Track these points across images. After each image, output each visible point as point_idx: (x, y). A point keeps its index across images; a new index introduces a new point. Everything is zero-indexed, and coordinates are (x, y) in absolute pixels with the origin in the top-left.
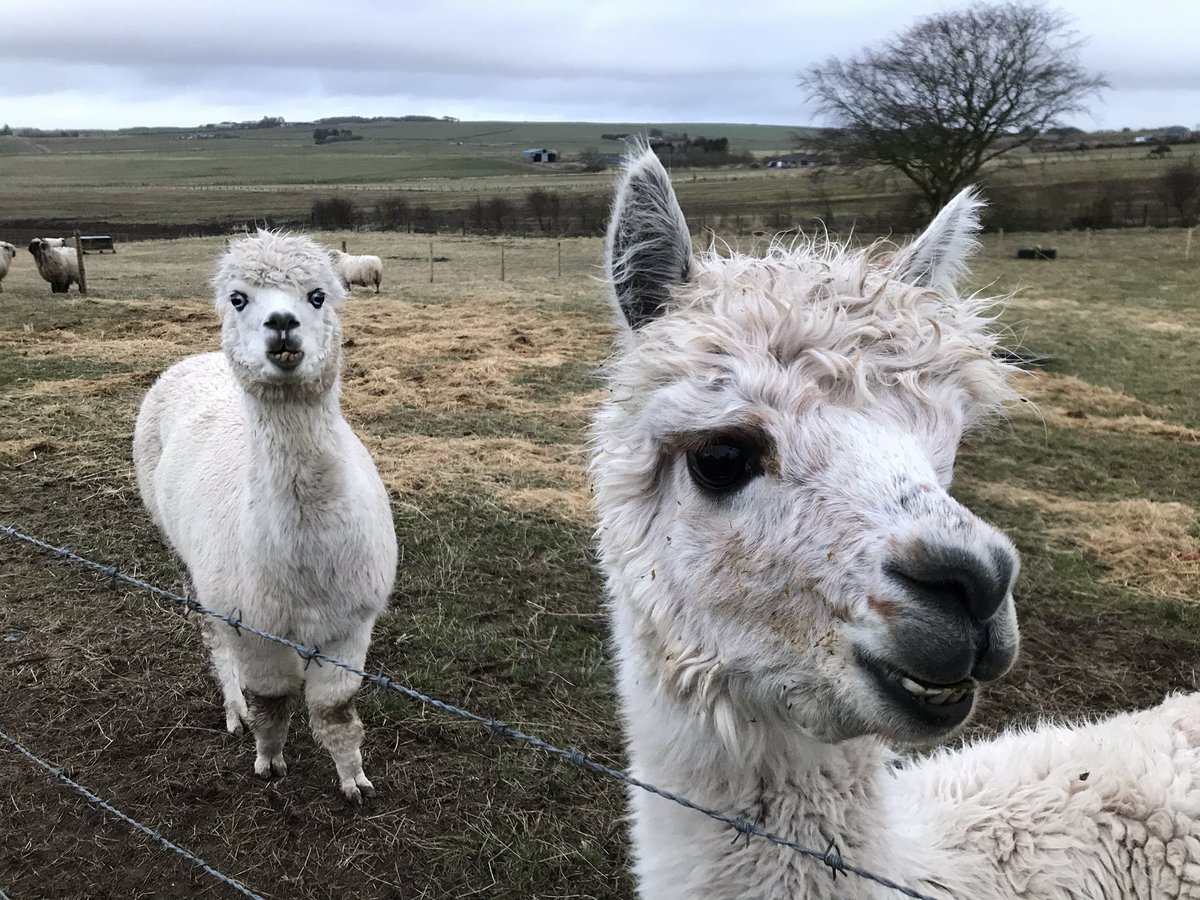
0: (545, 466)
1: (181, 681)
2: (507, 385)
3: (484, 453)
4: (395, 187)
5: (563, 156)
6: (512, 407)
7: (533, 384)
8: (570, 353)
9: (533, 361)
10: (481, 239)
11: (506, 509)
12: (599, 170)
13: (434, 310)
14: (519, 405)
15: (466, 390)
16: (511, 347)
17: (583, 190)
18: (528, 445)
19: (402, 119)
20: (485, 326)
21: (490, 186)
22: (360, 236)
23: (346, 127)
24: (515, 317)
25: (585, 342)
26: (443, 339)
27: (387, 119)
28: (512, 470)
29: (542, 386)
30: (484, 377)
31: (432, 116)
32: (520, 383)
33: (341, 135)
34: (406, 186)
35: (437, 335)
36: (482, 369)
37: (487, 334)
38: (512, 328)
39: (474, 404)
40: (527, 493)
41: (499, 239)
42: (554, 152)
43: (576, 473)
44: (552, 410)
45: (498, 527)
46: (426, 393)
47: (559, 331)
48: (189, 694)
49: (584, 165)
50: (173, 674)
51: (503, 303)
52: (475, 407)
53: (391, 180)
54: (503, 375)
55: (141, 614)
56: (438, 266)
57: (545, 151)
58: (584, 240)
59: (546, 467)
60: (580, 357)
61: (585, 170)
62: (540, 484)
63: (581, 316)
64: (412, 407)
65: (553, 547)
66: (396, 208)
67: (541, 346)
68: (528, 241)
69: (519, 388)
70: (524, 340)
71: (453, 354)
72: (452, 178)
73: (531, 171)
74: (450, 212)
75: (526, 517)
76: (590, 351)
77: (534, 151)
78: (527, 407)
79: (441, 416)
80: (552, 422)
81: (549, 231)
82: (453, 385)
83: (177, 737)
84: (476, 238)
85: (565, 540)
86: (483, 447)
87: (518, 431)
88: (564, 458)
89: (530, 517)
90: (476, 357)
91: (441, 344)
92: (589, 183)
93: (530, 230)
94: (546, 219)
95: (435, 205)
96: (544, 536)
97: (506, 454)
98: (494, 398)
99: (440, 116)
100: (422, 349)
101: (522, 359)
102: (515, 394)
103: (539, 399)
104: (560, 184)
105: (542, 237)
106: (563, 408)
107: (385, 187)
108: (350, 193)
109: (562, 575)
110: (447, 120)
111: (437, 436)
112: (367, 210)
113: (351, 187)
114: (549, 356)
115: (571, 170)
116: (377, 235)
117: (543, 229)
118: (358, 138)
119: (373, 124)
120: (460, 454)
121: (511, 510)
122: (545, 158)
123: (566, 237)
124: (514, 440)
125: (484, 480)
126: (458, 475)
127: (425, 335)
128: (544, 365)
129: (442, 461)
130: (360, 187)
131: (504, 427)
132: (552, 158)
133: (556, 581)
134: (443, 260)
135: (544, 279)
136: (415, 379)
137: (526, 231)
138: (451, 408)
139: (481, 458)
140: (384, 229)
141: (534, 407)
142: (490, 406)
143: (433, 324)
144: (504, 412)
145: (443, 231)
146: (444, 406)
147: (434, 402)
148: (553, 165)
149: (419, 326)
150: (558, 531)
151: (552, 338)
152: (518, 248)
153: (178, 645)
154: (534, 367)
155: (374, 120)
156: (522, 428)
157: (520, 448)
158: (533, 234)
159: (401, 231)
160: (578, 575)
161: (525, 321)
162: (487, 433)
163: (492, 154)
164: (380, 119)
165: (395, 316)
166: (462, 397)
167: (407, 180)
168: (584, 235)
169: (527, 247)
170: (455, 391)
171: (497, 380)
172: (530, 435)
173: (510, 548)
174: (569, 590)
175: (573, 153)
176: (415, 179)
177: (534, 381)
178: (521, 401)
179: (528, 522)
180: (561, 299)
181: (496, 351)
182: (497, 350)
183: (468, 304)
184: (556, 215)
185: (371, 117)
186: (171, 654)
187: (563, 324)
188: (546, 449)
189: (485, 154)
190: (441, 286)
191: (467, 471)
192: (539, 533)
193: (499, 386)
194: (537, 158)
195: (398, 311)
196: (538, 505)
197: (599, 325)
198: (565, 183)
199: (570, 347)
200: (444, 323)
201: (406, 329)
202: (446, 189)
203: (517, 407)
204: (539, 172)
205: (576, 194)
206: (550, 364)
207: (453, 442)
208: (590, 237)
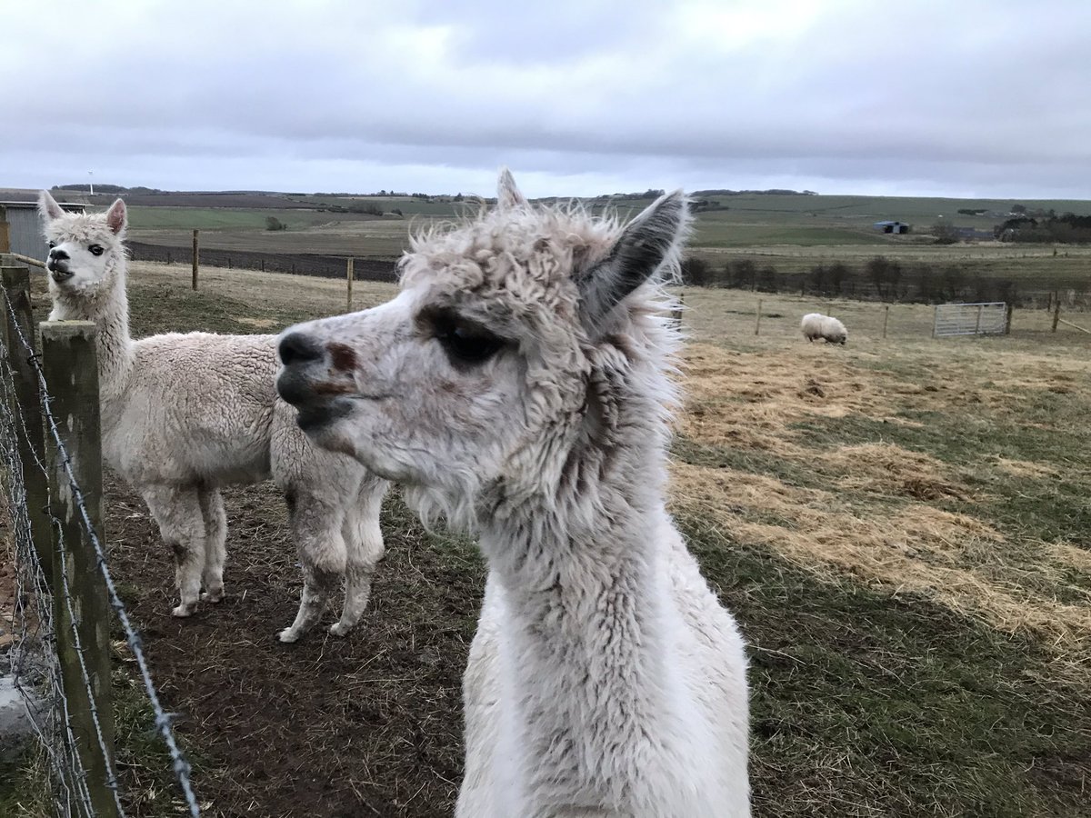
0: (782, 506)
1: (397, 624)
2: (782, 429)
3: (730, 485)
4: (750, 251)
5: (915, 229)
6: (777, 449)
7: (805, 431)
8: (858, 407)
9: (817, 410)
10: (818, 300)
11: (729, 538)
12: (950, 242)
13: (746, 358)
14: (783, 447)
15: (737, 427)
16: (800, 395)
17: (930, 260)
18: (777, 484)
19: (765, 193)
20: (785, 375)
21: (836, 254)
22: (708, 291)
23: (716, 199)
24: (819, 370)
25: (878, 399)
26: (741, 383)
27: (752, 192)
28: (749, 504)
29: (814, 433)
30: (761, 419)
31: (793, 190)
32: (794, 428)
33: (710, 206)
34: (759, 251)
35: (736, 379)
36: (761, 412)
37: (784, 382)
38: (810, 379)
39: (740, 441)
40: (754, 527)
41: (836, 301)
42: (907, 224)
43: (812, 516)
44: (814, 456)
45: (714, 552)
46: (700, 426)
47: (857, 387)
48: (398, 635)
49: (936, 238)
50: (394, 617)
51: (815, 357)
52: (740, 444)
53: (748, 245)
54: (781, 419)
55: (395, 566)
56: (769, 321)
57: (897, 224)
58: (920, 307)
59: (784, 506)
60: (866, 411)
61: (937, 242)
62: (773, 520)
63: (888, 375)
64: (683, 436)
65: (759, 581)
66: (745, 269)
67: (831, 398)
68: (863, 304)
69: (792, 433)
70: (816, 391)
71: (744, 397)
72: (803, 245)
73: (881, 242)
74: (794, 275)
75: (745, 549)
76: (879, 408)
77: (886, 223)
78: (791, 450)
79: (706, 448)
80: (810, 467)
81: (887, 296)
82: (729, 422)
83: (373, 667)
84: (813, 299)
85: (774, 576)
86: (732, 480)
87: (772, 470)
88: (808, 501)
89: (748, 549)
90: (763, 401)
91: (734, 386)
92: (937, 254)
93: (867, 295)
94: (885, 285)
95: (781, 268)
96: (754, 569)
97: (750, 489)
98: (762, 438)
99: (800, 190)
100: (715, 390)
101: (807, 407)
102: (786, 437)
103: (805, 444)
104: (906, 254)
105: (877, 301)
106: (826, 455)
107: (741, 251)
108: (709, 255)
109: (759, 608)
110: (806, 194)
111: (696, 464)
112: (718, 270)
113: (710, 250)
114: (834, 407)
115: (923, 241)
116: (724, 291)
117: (880, 294)
118: (725, 209)
119: (739, 197)
120: (708, 482)
121: (733, 540)
122: (896, 229)
123: (902, 303)
124: (763, 478)
125: (719, 509)
126: (698, 501)
127: (725, 378)
128: (825, 415)
129: (689, 486)
130: (718, 250)
131: (759, 466)
132: (903, 230)
133: (750, 612)
134: (777, 316)
135: (867, 339)
136: (696, 413)
137: (864, 295)
138: (718, 442)
139: (727, 489)
140: (729, 287)
141: (800, 451)
142: (755, 445)
143: (736, 369)
144: (766, 452)
145: (784, 291)
146: (711, 439)
147: (705, 435)
148: (903, 237)
149: (723, 370)
150: (770, 567)
151: (847, 391)
152: (851, 310)
153: (409, 596)
154: (816, 416)
155: (742, 193)
156: (778, 470)
157: (765, 485)
158: (870, 298)
159: (745, 289)
160: (773, 611)
161: (828, 374)
162: (740, 467)
163: (844, 225)
164: (747, 192)
165: (707, 360)
166: (732, 434)
167: (762, 245)
168: (922, 303)
169: (860, 309)
170: (728, 428)
171: (772, 422)
172: (782, 476)
173: (717, 573)
174: (760, 623)
175: (927, 227)
176: (769, 245)
177: (810, 429)
178: (789, 444)
179: (746, 553)
180: (875, 358)
181: (783, 398)
182: (786, 396)
183: (781, 355)
184: (895, 282)
185: (738, 191)
186: (401, 601)
187: (863, 380)
188: (791, 490)
189: (839, 224)
190: (764, 339)
191: (708, 498)
192: (751, 565)
193: (774, 428)
194: (889, 229)
195: (711, 356)
196: (761, 540)
197: (902, 384)
198: (912, 254)
199: (859, 401)
200: (747, 369)
201: (711, 371)
202: (796, 254)
203: (780, 448)
204: (891, 243)
205: (921, 263)
206: (831, 415)
207: (705, 470)
208: (927, 304)
